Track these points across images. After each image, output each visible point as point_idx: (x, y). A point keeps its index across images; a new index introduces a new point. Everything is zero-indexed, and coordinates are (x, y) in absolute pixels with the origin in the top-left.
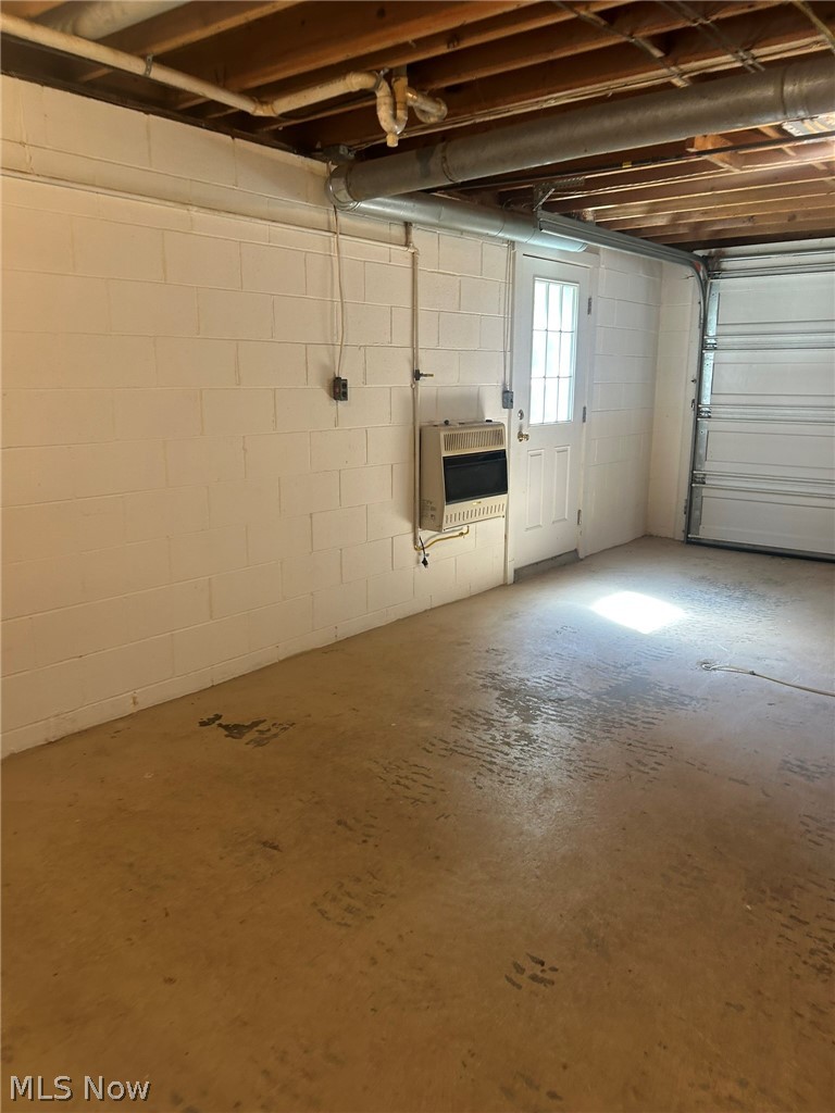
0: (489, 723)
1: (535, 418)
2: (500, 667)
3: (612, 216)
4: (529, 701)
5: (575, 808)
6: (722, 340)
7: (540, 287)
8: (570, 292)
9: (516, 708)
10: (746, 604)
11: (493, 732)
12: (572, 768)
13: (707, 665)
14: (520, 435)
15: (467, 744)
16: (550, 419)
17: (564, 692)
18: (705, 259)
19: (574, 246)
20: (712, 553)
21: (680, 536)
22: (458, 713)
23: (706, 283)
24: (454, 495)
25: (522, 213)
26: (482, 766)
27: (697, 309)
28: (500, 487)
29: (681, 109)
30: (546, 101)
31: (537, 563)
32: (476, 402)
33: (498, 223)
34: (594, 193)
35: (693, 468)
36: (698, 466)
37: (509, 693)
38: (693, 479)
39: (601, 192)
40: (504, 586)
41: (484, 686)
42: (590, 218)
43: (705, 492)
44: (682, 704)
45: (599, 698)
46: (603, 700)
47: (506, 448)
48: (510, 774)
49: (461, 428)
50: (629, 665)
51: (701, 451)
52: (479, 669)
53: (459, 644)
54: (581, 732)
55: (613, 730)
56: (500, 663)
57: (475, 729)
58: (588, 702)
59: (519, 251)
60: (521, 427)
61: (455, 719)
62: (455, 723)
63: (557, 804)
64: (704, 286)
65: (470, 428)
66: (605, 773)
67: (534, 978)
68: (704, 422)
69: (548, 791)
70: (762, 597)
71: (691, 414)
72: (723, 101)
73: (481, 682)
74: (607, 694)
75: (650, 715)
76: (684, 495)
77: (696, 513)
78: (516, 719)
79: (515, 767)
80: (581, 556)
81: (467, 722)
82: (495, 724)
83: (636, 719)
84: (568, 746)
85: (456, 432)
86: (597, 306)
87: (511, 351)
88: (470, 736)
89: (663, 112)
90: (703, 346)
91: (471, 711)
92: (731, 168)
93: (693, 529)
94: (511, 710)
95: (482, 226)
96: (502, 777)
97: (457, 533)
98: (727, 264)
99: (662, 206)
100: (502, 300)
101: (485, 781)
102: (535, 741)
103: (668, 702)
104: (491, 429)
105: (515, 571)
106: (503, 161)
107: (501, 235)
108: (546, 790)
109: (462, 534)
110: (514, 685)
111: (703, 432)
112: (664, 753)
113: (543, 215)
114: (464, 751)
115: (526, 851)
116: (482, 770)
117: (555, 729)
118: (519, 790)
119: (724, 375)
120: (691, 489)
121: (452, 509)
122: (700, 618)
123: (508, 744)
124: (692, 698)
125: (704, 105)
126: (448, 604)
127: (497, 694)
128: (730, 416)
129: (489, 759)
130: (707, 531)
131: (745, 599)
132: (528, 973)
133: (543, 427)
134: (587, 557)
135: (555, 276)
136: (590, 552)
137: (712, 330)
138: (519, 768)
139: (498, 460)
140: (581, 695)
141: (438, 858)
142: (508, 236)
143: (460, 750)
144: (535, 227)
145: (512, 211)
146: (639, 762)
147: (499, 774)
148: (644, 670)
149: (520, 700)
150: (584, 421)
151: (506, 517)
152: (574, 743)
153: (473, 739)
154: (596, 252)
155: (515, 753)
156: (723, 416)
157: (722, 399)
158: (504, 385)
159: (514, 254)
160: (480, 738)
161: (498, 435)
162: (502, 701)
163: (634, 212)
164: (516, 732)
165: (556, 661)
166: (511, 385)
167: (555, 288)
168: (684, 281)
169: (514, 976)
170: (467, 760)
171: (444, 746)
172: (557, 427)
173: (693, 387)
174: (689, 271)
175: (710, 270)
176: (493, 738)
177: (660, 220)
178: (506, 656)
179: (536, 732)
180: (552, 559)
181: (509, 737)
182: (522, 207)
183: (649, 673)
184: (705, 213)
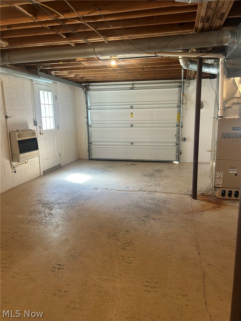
0: (40, 213)
1: (44, 128)
2: (41, 198)
3: (59, 74)
4: (51, 205)
5: (65, 228)
6: (92, 107)
7: (41, 92)
8: (50, 94)
9: (47, 208)
10: (104, 173)
11: (41, 214)
12: (64, 219)
13: (96, 189)
14: (40, 133)
15: (34, 219)
16: (49, 128)
17: (60, 201)
18: (85, 86)
19: (50, 82)
20: (96, 162)
21: (88, 158)
22: (31, 212)
23: (86, 92)
24: (22, 151)
25: (34, 72)
26: (39, 223)
27: (85, 99)
28: (36, 148)
29: (73, 51)
30: (37, 44)
31: (49, 169)
32: (26, 124)
33: (27, 74)
34: (53, 68)
35: (89, 140)
36: (90, 140)
37: (45, 204)
38: (89, 143)
39: (55, 68)
40: (40, 176)
41: (37, 204)
42: (53, 74)
43: (92, 146)
44: (90, 199)
45: (69, 201)
46: (70, 201)
47: (37, 137)
48: (47, 224)
49: (22, 132)
50: (77, 192)
51: (90, 136)
52: (35, 199)
53: (29, 194)
54: (65, 210)
55: (74, 208)
56: (41, 197)
57: (36, 215)
58: (67, 202)
59: (34, 83)
60: (40, 131)
61: (30, 213)
62: (30, 215)
63: (60, 228)
64: (86, 93)
65: (25, 132)
66: (72, 218)
67: (58, 269)
68: (90, 128)
69: (58, 226)
70: (108, 171)
71: (86, 126)
72: (82, 51)
73: (36, 203)
74: (72, 200)
75: (83, 203)
76: (87, 147)
77: (91, 152)
78: (48, 210)
79: (48, 222)
80: (62, 166)
81: (34, 214)
82: (42, 212)
83: (80, 204)
84: (62, 214)
85: (21, 133)
86: (58, 97)
87: (35, 110)
88: (35, 217)
89: (68, 52)
90: (87, 108)
91: (34, 211)
92: (87, 65)
93: (90, 156)
94: (46, 208)
95: (22, 75)
96: (45, 225)
97: (24, 162)
98: (91, 88)
99: (72, 72)
100: (31, 96)
101: (41, 227)
102: (53, 215)
103: (87, 199)
104: (31, 132)
105: (43, 172)
106: (27, 59)
107: (28, 78)
108: (57, 226)
109: (26, 162)
110: (46, 202)
111: (90, 131)
112: (87, 211)
113: (40, 73)
114: (33, 221)
115: (53, 241)
116: (39, 225)
117: (58, 210)
118: (50, 227)
119: (94, 116)
120: (89, 146)
121: (22, 155)
122: (94, 178)
123: (46, 217)
124: (93, 197)
125: (77, 51)
126: (24, 183)
127: (41, 205)
128: (96, 126)
129: (41, 221)
130: (94, 156)
131: (104, 172)
132: (57, 268)
133: (47, 131)
134: (63, 166)
135: (45, 89)
136: (64, 164)
137: (89, 105)
138: (49, 222)
139: (34, 141)
140: (65, 201)
141: (29, 248)
142: (30, 78)
143: (32, 221)
144: (38, 76)
145: (31, 71)
146: (81, 214)
147: (44, 225)
148: (81, 192)
149: (48, 206)
150: (58, 129)
151: (39, 156)
152: (64, 213)
153: (36, 217)
154: (56, 83)
155: (48, 218)
156: (95, 126)
157: (94, 122)
158: (34, 119)
159: (33, 83)
160: (38, 217)
161: (34, 133)
162: (43, 206)
163: (65, 73)
164: (48, 213)
165: (57, 194)
166: (36, 119)
167: (46, 93)
168: (80, 91)
169: (53, 270)
170: (34, 223)
171: (27, 221)
172: (50, 131)
173: (86, 119)
174: (81, 89)
175: (87, 89)
176: (42, 216)
177: (72, 76)
178: (43, 195)
179: (53, 212)
180: (54, 167)
181: (46, 215)
182: (33, 70)
183: (82, 193)
184: (83, 75)
